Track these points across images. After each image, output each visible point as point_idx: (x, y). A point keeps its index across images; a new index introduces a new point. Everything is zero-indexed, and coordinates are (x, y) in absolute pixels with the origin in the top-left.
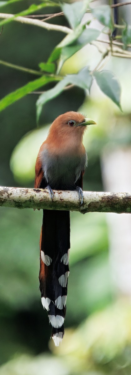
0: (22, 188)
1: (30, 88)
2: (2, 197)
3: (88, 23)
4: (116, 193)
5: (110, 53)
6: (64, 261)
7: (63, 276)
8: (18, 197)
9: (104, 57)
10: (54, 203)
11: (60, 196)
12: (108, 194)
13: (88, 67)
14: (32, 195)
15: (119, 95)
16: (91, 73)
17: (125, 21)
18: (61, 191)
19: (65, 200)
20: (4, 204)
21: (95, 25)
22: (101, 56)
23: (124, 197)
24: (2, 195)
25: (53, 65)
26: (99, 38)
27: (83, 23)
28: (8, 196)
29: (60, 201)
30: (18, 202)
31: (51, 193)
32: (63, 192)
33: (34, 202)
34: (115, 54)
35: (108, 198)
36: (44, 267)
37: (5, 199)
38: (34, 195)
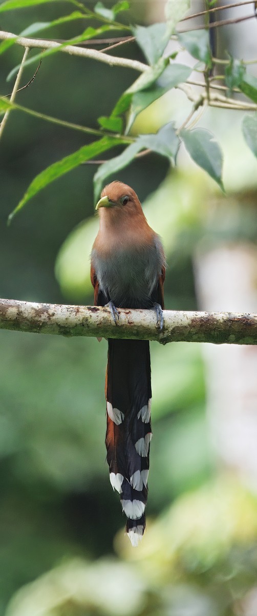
0: (69, 306)
1: (84, 155)
2: (39, 319)
3: (173, 56)
4: (213, 313)
5: (206, 102)
6: (143, 418)
7: (142, 439)
8: (64, 319)
9: (196, 108)
10: (118, 328)
11: (128, 317)
12: (201, 314)
13: (174, 124)
14: (86, 316)
15: (221, 166)
16: (177, 132)
17: (229, 53)
18: (131, 310)
19: (135, 324)
20: (43, 330)
21: (184, 59)
22: (191, 105)
23: (225, 318)
24: (41, 316)
25: (119, 120)
26: (190, 79)
27: (166, 56)
28: (48, 317)
29: (129, 325)
30: (64, 327)
31: (115, 313)
32: (132, 311)
33: (88, 327)
34: (213, 103)
35: (201, 320)
36: (113, 426)
37: (43, 323)
38: (88, 315)
